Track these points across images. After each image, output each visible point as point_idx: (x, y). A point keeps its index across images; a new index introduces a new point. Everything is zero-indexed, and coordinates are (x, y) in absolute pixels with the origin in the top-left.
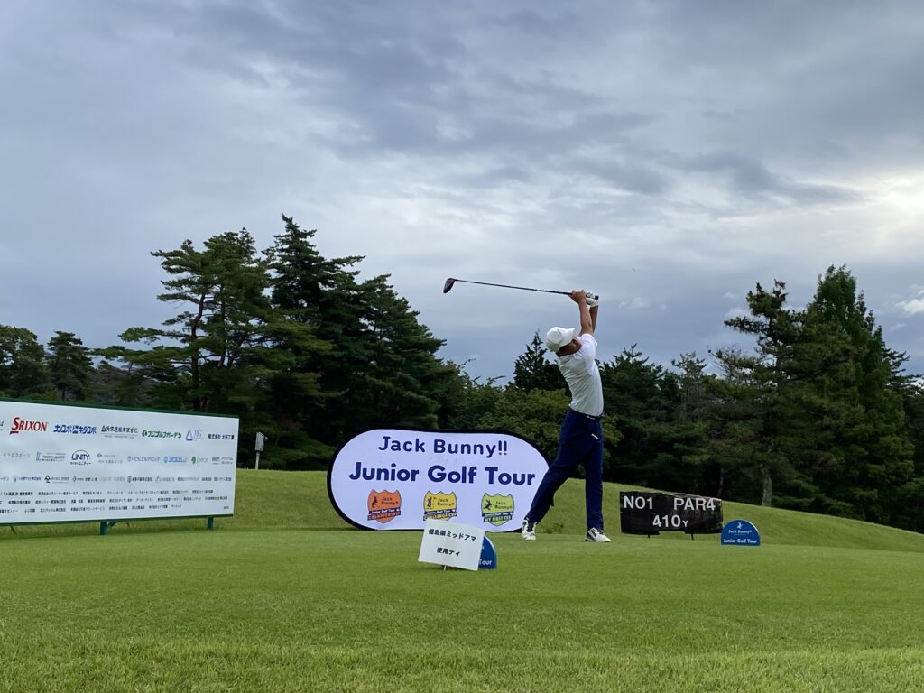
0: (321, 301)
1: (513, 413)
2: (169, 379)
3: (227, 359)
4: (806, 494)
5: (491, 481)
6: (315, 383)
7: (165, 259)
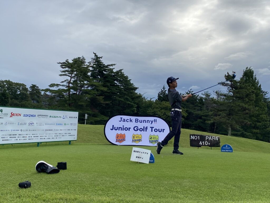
0: (104, 76)
1: (157, 108)
2: (62, 98)
3: (78, 92)
4: (239, 131)
5: (152, 131)
6: (102, 99)
7: (61, 65)
